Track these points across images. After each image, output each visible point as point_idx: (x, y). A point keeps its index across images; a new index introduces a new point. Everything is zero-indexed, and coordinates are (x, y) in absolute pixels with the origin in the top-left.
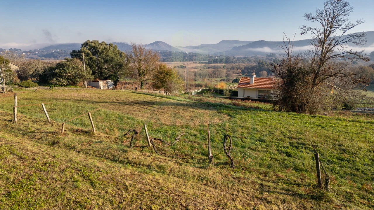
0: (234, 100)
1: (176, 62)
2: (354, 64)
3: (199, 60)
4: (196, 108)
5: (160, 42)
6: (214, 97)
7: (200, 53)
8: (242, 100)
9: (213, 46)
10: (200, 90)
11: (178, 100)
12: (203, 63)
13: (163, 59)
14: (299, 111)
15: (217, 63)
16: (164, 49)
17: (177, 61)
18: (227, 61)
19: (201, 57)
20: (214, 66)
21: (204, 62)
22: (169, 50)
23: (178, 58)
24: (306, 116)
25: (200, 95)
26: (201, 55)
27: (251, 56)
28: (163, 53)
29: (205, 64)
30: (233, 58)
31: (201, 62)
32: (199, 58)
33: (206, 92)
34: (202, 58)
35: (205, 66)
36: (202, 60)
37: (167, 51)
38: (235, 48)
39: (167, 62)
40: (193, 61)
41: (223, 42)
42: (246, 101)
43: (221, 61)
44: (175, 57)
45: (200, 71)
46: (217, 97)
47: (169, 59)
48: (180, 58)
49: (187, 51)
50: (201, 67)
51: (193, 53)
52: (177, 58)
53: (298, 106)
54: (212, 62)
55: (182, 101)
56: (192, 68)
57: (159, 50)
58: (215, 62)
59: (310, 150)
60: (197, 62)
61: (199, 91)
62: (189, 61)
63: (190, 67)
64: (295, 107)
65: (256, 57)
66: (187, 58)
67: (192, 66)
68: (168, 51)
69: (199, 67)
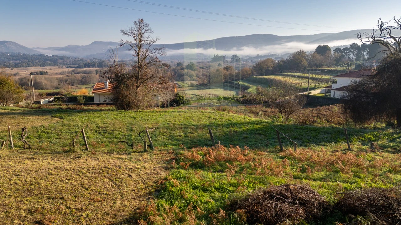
0: (88, 106)
1: (34, 68)
2: (219, 66)
3: (67, 64)
4: (28, 115)
5: (8, 41)
6: (66, 105)
7: (67, 56)
8: (97, 105)
9: (84, 48)
10: (53, 99)
11: (11, 110)
12: (71, 67)
13: (15, 63)
14: (127, 108)
15: (89, 67)
16: (15, 50)
17: (35, 66)
18: (101, 64)
19: (68, 61)
20: (85, 71)
21: (73, 66)
22: (22, 52)
23: (37, 62)
24: (131, 113)
25: (50, 104)
26: (69, 58)
27: (128, 59)
28: (14, 56)
29: (74, 69)
30: (108, 61)
31: (69, 67)
32: (66, 62)
33: (57, 100)
34: (70, 61)
35: (73, 71)
36: (70, 64)
37: (19, 54)
38: (109, 51)
39: (20, 67)
40: (57, 65)
41: (95, 43)
42: (101, 105)
43: (93, 66)
44: (32, 61)
45: (67, 78)
46: (70, 104)
47: (23, 64)
48: (39, 62)
49: (49, 54)
50: (68, 72)
51: (57, 56)
52: (34, 62)
53: (126, 105)
54: (82, 66)
55: (16, 110)
56: (57, 74)
57: (8, 53)
58: (87, 66)
59: (108, 133)
60: (64, 66)
61: (51, 100)
62: (53, 65)
63: (54, 73)
64: (123, 106)
65: (134, 61)
66: (49, 62)
67: (56, 72)
68: (21, 54)
69: (65, 72)
